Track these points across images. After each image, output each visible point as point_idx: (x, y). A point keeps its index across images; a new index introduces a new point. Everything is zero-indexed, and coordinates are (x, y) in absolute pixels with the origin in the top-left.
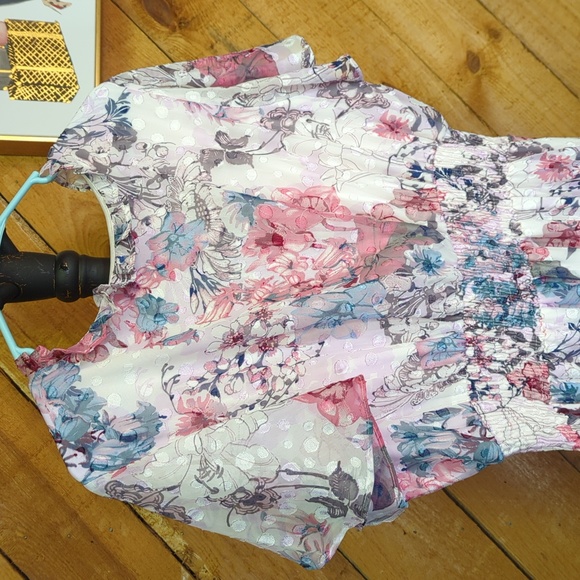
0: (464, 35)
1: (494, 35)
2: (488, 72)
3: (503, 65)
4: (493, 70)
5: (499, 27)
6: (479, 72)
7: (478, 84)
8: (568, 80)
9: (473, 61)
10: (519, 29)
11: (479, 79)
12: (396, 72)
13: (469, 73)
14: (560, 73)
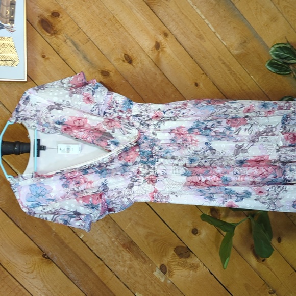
0: (155, 35)
1: (166, 35)
2: (162, 50)
3: (168, 47)
4: (164, 49)
5: (168, 32)
6: (159, 50)
7: (158, 54)
8: (190, 52)
9: (158, 46)
10: (175, 32)
11: (159, 52)
12: (130, 50)
13: (156, 50)
14: (188, 49)
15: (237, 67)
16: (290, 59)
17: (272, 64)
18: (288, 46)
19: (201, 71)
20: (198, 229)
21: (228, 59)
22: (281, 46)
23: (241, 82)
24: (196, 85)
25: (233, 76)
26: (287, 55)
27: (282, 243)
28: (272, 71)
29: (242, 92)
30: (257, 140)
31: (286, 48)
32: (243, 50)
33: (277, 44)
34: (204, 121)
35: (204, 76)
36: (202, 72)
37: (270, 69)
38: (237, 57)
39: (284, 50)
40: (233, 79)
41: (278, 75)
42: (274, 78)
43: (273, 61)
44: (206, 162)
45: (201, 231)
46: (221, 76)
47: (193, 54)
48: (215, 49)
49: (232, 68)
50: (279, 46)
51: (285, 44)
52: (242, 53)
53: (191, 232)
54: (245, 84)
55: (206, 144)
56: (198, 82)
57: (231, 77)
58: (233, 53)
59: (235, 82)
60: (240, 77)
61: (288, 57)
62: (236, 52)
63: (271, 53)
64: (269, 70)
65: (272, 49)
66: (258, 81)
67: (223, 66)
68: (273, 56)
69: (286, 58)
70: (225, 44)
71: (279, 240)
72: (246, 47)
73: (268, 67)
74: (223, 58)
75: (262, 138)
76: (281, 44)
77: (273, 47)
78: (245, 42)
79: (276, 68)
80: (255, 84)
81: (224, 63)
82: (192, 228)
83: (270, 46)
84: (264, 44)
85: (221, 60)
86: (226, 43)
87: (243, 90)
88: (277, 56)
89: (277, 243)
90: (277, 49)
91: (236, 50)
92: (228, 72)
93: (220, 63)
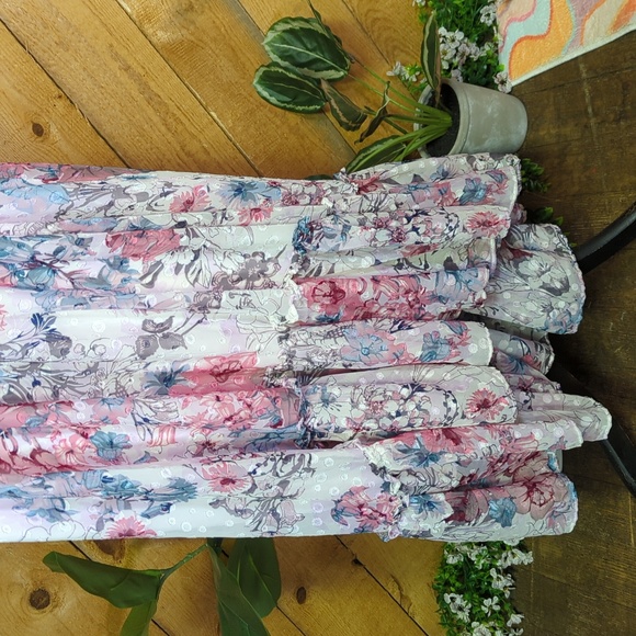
15: (167, 83)
16: (323, 66)
17: (271, 79)
18: (316, 27)
19: (54, 88)
20: (51, 591)
21: (139, 57)
22: (296, 25)
23: (180, 128)
24: (38, 130)
25: (156, 111)
26: (314, 55)
27: (308, 602)
28: (273, 100)
29: (185, 158)
30: (215, 303)
31: (310, 33)
32: (184, 32)
33: (285, 21)
34: (28, 237)
35: (60, 104)
36: (57, 92)
37: (265, 94)
38: (169, 53)
39: (305, 40)
40: (156, 119)
41: (290, 115)
42: (279, 123)
43: (273, 69)
44: (36, 383)
45: (61, 595)
46: (118, 107)
47: (23, 34)
48: (97, 23)
49: (152, 84)
50: (289, 26)
51: (307, 21)
52: (182, 42)
53: (26, 604)
54: (193, 136)
55: (34, 321)
56: (42, 121)
57: (150, 111)
58: (154, 40)
59: (163, 129)
60: (178, 113)
61: (316, 61)
62: (162, 36)
63: (267, 48)
64: (264, 98)
65: (271, 36)
66: (232, 129)
67: (124, 78)
68: (275, 58)
69: (310, 64)
70: (129, 10)
71: (301, 596)
72: (193, 22)
73: (260, 89)
74: (123, 53)
75: (231, 296)
76: (294, 20)
77: (272, 28)
78: (191, 8)
79: (281, 91)
80: (224, 139)
81: (127, 68)
82: (31, 588)
83: (264, 26)
84: (247, 18)
85: (116, 57)
86: (132, 7)
87: (189, 154)
88: (284, 55)
89: (295, 604)
90: (286, 36)
91: (162, 29)
92: (140, 98)
93: (115, 66)
